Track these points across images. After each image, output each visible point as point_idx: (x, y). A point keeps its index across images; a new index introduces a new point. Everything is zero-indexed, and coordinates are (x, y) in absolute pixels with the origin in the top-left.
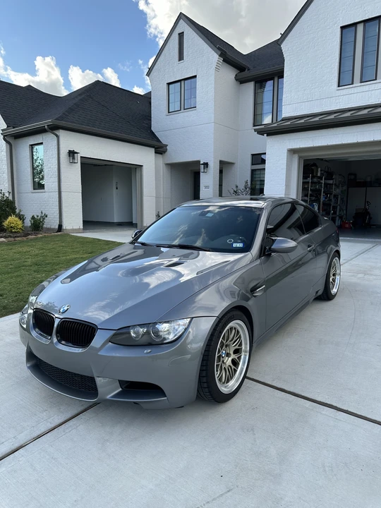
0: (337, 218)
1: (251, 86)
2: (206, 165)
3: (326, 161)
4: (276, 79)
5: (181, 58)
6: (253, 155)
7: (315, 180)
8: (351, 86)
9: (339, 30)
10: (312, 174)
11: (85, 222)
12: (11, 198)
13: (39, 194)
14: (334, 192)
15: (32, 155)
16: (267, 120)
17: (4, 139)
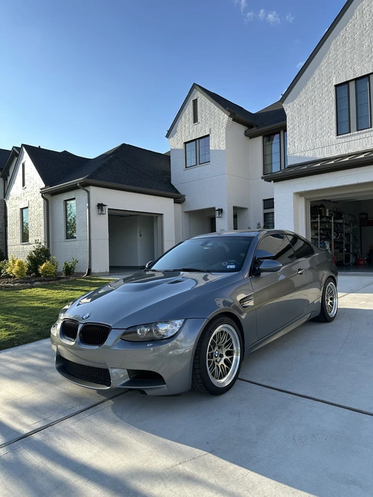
0: (351, 256)
1: (259, 140)
2: (221, 211)
3: (334, 202)
4: (282, 133)
5: (195, 120)
6: (264, 200)
7: (324, 220)
8: (349, 134)
9: (333, 88)
10: (321, 214)
11: (111, 267)
12: (46, 247)
13: (71, 243)
14: (345, 231)
15: (66, 210)
16: (276, 168)
17: (42, 197)
